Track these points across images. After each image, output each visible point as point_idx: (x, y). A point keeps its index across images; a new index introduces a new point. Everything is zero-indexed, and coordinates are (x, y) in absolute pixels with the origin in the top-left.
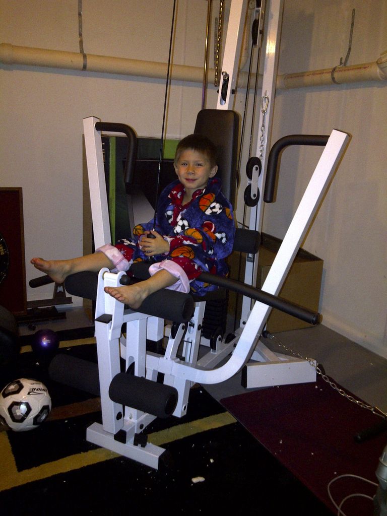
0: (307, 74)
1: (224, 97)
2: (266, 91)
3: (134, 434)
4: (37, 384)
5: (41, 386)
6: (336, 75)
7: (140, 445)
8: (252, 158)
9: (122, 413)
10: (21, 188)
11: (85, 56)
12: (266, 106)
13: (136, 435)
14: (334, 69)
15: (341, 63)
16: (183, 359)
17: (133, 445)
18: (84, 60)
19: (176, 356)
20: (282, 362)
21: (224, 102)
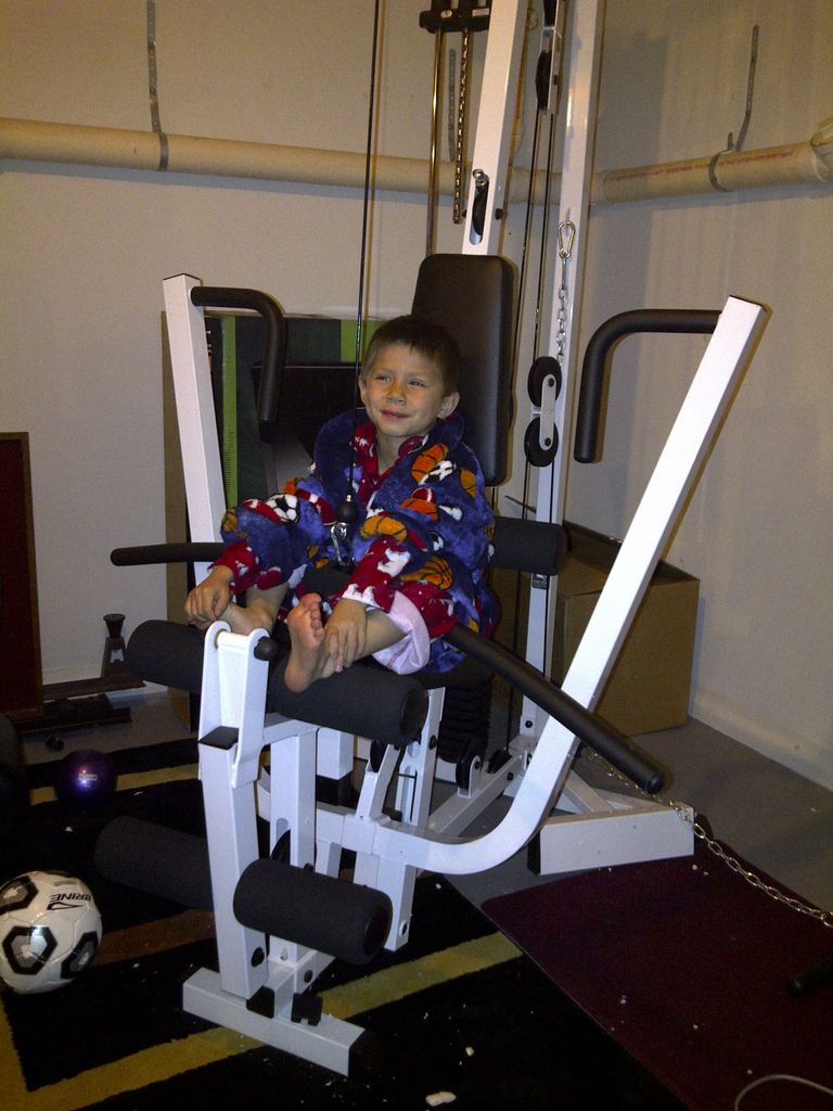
0: (657, 169)
1: (478, 226)
2: (569, 211)
3: (292, 997)
4: (68, 883)
5: (77, 887)
6: (718, 171)
7: (305, 1021)
8: (540, 359)
9: (265, 951)
10: (26, 434)
11: (163, 140)
12: (569, 242)
13: (297, 998)
14: (715, 159)
15: (730, 145)
16: (398, 817)
17: (289, 1020)
18: (162, 149)
19: (383, 812)
20: (616, 813)
21: (478, 237)
